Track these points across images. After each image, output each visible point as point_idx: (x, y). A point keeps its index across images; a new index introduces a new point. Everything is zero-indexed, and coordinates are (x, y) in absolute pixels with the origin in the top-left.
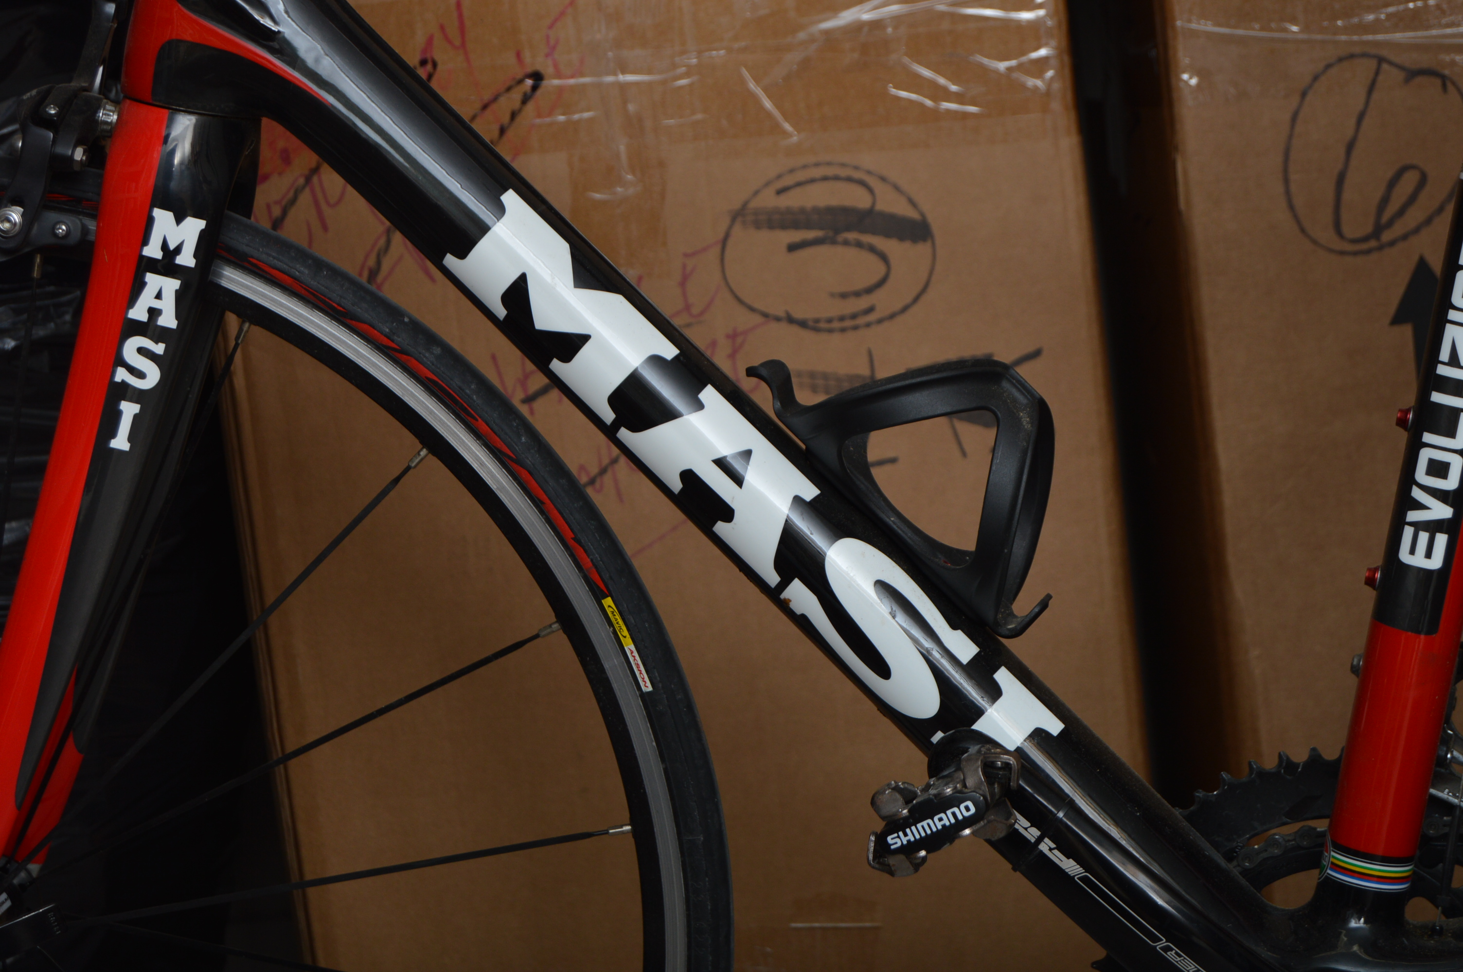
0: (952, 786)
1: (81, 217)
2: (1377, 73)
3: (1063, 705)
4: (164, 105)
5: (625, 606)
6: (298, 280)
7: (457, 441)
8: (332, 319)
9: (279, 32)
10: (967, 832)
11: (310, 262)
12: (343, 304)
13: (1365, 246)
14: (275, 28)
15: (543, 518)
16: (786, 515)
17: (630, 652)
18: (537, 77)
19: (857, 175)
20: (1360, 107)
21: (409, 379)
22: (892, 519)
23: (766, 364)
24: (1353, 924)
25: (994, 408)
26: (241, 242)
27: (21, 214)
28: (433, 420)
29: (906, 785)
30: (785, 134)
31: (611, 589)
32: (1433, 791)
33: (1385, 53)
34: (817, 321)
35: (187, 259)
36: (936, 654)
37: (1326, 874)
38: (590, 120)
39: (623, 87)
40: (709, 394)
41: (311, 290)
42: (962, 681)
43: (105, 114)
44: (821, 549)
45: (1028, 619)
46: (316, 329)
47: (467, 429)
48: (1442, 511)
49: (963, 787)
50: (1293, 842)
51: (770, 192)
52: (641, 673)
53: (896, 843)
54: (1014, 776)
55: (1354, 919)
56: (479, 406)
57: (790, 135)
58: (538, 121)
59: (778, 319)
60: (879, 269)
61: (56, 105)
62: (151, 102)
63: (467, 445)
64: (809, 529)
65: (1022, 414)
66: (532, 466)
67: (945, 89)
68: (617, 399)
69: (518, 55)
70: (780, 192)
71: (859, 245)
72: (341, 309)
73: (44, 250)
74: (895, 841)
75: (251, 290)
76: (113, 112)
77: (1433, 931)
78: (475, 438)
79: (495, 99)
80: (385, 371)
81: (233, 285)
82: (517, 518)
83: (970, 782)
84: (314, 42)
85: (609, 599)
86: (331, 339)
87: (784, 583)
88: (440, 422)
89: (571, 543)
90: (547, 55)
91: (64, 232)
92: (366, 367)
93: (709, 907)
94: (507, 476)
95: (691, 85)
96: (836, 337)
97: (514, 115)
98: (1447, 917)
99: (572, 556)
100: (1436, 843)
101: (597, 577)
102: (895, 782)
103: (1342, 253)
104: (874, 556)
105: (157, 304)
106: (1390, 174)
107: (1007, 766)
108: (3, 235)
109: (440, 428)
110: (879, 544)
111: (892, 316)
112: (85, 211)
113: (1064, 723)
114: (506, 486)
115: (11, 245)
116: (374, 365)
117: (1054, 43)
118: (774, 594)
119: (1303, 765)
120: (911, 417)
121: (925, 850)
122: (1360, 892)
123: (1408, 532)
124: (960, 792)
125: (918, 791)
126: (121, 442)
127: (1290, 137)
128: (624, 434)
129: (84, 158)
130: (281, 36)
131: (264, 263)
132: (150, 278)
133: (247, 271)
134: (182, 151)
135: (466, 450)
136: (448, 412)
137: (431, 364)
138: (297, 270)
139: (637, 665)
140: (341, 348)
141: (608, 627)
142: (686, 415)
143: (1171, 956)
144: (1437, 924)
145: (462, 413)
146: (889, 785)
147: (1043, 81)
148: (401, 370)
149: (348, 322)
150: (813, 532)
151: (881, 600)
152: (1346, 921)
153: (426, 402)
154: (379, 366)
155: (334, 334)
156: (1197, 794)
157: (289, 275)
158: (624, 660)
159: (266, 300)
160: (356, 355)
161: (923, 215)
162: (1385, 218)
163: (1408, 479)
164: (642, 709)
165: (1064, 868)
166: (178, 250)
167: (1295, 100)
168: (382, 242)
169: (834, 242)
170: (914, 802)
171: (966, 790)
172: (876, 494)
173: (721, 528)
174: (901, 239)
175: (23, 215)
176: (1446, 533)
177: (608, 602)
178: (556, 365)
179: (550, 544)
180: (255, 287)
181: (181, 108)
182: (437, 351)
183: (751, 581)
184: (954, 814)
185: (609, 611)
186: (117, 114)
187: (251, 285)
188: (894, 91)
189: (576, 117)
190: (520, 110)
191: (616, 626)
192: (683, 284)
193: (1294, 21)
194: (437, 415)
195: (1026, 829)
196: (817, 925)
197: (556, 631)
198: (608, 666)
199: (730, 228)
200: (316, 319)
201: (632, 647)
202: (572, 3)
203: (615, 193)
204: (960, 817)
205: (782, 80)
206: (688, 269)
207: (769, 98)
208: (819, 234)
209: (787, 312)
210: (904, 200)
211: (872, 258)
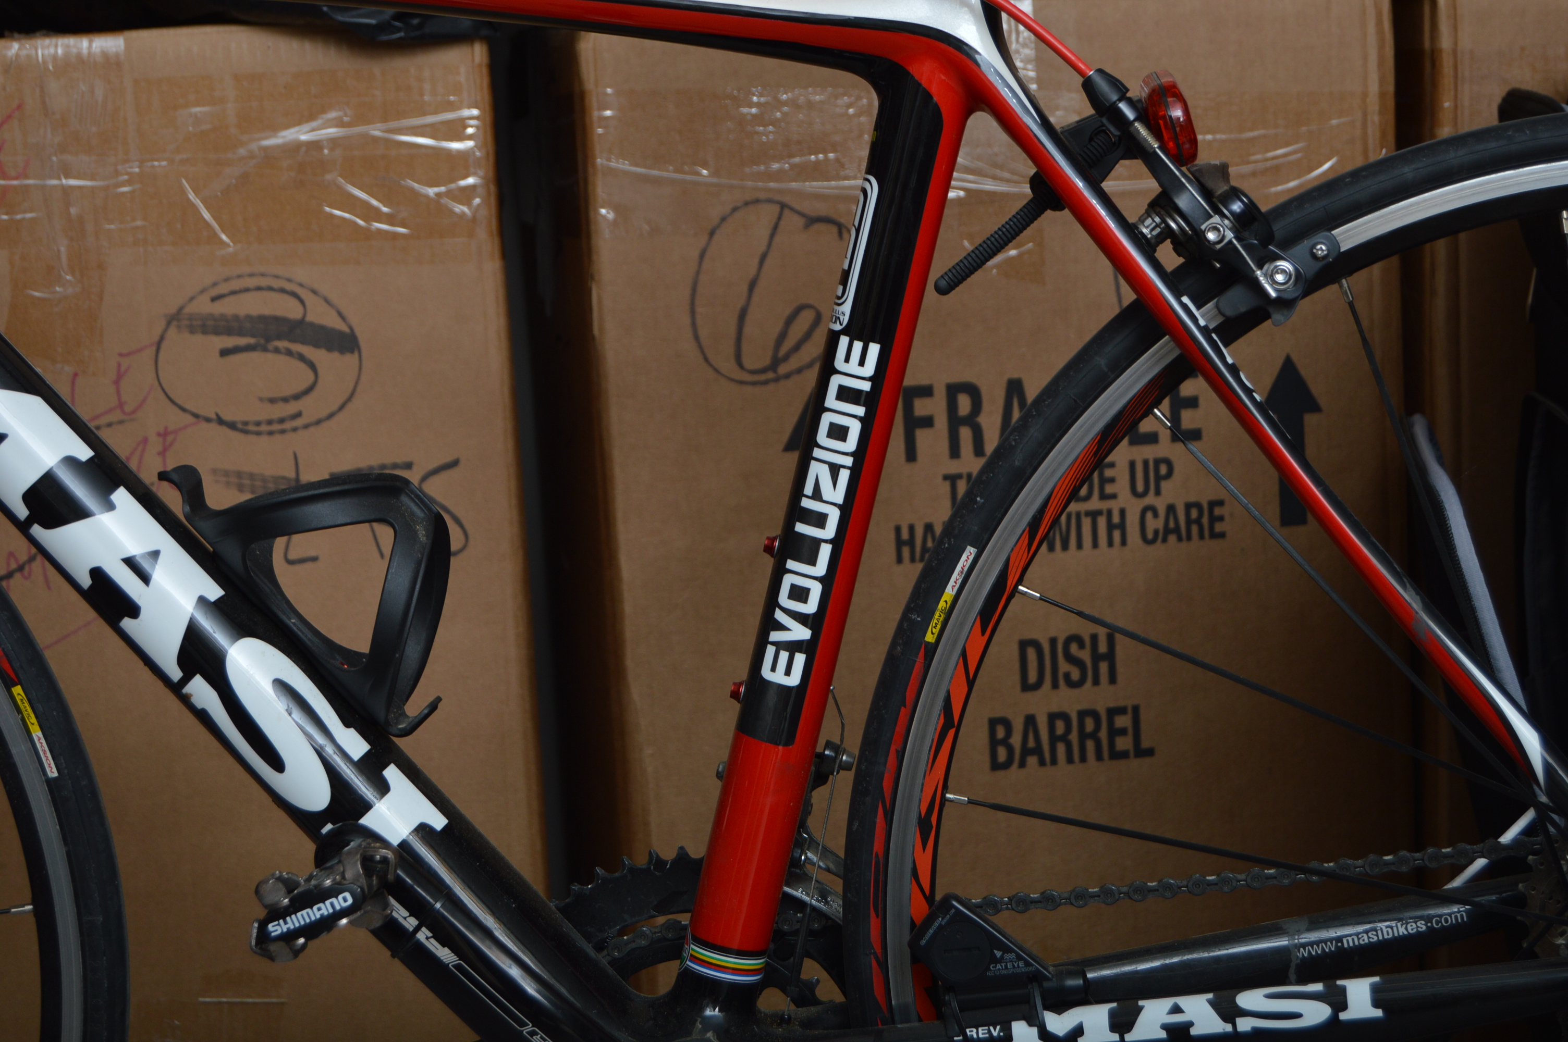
0: (332, 877)
2: (779, 218)
3: (448, 801)
5: (35, 694)
10: (344, 921)
13: (763, 377)
16: (191, 613)
17: (37, 739)
19: (289, 287)
20: (762, 248)
22: (293, 621)
23: (177, 469)
24: (708, 1012)
25: (391, 520)
29: (290, 875)
30: (222, 245)
31: (21, 678)
32: (787, 889)
33: (787, 199)
34: (246, 423)
36: (329, 750)
37: (685, 965)
38: (33, 221)
39: (67, 190)
40: (121, 496)
42: (353, 776)
44: (223, 647)
45: (417, 720)
48: (802, 633)
49: (342, 879)
50: (659, 934)
51: (205, 299)
52: (47, 759)
53: (276, 931)
54: (391, 869)
55: (710, 1008)
57: (228, 246)
59: (208, 420)
64: (212, 628)
65: (418, 527)
67: (377, 210)
68: (30, 496)
70: (213, 299)
71: (289, 353)
74: (276, 929)
77: (781, 1020)
83: (349, 875)
85: (19, 687)
87: (186, 679)
93: (106, 985)
95: (133, 192)
96: (264, 439)
98: (797, 1007)
100: (790, 938)
101: (8, 665)
102: (280, 872)
103: (742, 383)
104: (274, 655)
106: (788, 311)
107: (385, 860)
110: (279, 645)
111: (318, 422)
113: (447, 818)
117: (481, 173)
118: (177, 689)
119: (671, 863)
120: (313, 526)
121: (304, 937)
122: (716, 984)
123: (770, 651)
124: (339, 883)
125: (302, 881)
127: (698, 273)
128: (36, 530)
139: (44, 751)
141: (17, 714)
142: (97, 515)
143: (537, 1039)
144: (785, 1014)
146: (273, 875)
147: (469, 208)
150: (216, 631)
151: (278, 698)
152: (702, 1009)
156: (573, 887)
158: (31, 746)
161: (351, 328)
162: (782, 353)
163: (772, 602)
164: (48, 796)
165: (439, 956)
167: (704, 239)
169: (265, 349)
170: (296, 892)
171: (345, 882)
172: (279, 597)
173: (127, 623)
174: (330, 349)
176: (804, 653)
177: (17, 690)
183: (154, 675)
184: (332, 905)
185: (18, 698)
188: (327, 209)
189: (19, 217)
191: (25, 713)
192: (117, 382)
193: (705, 165)
195: (405, 918)
196: (224, 1000)
198: (15, 752)
199: (165, 330)
201: (40, 734)
202: (20, 107)
203: (55, 292)
204: (338, 908)
205: (219, 193)
206: (123, 369)
207: (207, 209)
208: (251, 341)
209: (217, 415)
210: (334, 313)
211: (302, 366)
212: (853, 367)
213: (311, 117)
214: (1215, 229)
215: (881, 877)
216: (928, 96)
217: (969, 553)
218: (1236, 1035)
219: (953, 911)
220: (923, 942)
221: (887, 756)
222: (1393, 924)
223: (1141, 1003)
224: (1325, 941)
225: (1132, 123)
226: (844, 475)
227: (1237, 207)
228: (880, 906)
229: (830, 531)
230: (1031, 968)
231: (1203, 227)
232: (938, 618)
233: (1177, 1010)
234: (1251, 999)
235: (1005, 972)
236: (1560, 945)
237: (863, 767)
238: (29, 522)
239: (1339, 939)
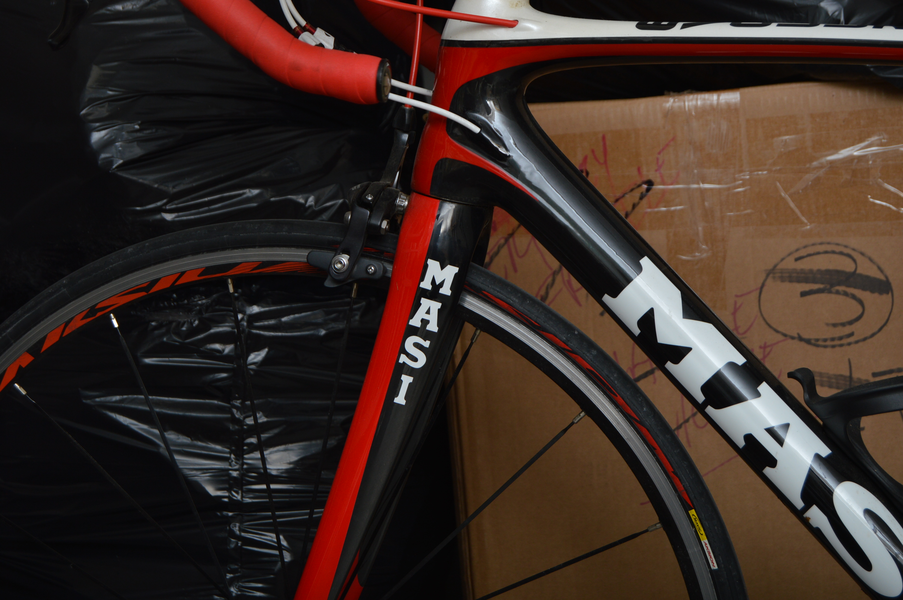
1: (383, 262)
4: (437, 197)
5: (703, 515)
6: (511, 306)
7: (604, 408)
8: (531, 330)
9: (509, 156)
11: (519, 295)
12: (538, 322)
14: (508, 154)
15: (655, 458)
16: (810, 465)
17: (705, 544)
18: (650, 183)
19: (846, 251)
21: (576, 369)
22: (876, 471)
23: (799, 370)
26: (478, 281)
27: (348, 259)
28: (590, 394)
30: (802, 223)
31: (695, 504)
34: (817, 340)
35: (446, 290)
38: (681, 210)
39: (703, 191)
40: (764, 388)
41: (519, 312)
43: (400, 201)
44: (831, 487)
46: (521, 336)
47: (611, 401)
51: (791, 259)
52: (711, 557)
56: (618, 387)
57: (805, 225)
58: (649, 210)
59: (793, 338)
60: (857, 310)
61: (372, 194)
62: (429, 195)
63: (610, 411)
64: (824, 474)
66: (650, 426)
68: (706, 388)
69: (639, 169)
70: (797, 260)
71: (846, 294)
72: (537, 324)
73: (360, 281)
75: (483, 310)
76: (405, 200)
78: (615, 407)
79: (623, 196)
80: (562, 363)
81: (472, 307)
82: (638, 458)
84: (530, 162)
85: (693, 510)
86: (530, 343)
87: (807, 507)
88: (594, 396)
89: (671, 474)
90: (656, 171)
91: (373, 271)
92: (550, 361)
94: (634, 431)
95: (744, 191)
96: (829, 350)
97: (634, 206)
99: (672, 482)
101: (687, 496)
104: (864, 493)
105: (427, 317)
108: (336, 271)
109: (593, 399)
110: (867, 486)
111: (865, 339)
112: (385, 258)
114: (633, 437)
115: (341, 277)
116: (555, 359)
118: (800, 514)
126: (400, 399)
128: (710, 410)
129: (387, 227)
130: (511, 158)
131: (492, 295)
132: (424, 301)
133: (481, 299)
134: (446, 225)
135: (609, 414)
136: (599, 390)
137: (590, 361)
138: (511, 300)
139: (709, 552)
140: (536, 348)
141: (692, 528)
142: (749, 400)
145: (608, 391)
148: (572, 364)
149: (541, 332)
150: (826, 476)
151: (868, 521)
153: (586, 384)
154: (559, 360)
155: (532, 340)
157: (506, 303)
158: (700, 549)
159: (492, 317)
160: (545, 353)
161: (887, 277)
164: (710, 580)
166: (441, 284)
168: (550, 280)
169: (830, 292)
172: (865, 454)
173: (768, 471)
174: (872, 292)
175: (349, 260)
177: (692, 512)
178: (669, 365)
179: (658, 475)
180: (485, 309)
181: (447, 199)
182: (594, 352)
183: (785, 505)
185: (693, 518)
186: (408, 201)
187: (483, 307)
188: (871, 200)
189: (673, 208)
190: (638, 203)
191: (697, 527)
192: (734, 314)
194: (592, 392)
197: (659, 528)
198: (690, 552)
199: (765, 280)
200: (521, 330)
201: (707, 541)
202: (673, 139)
203: (695, 256)
205: (801, 191)
206: (738, 305)
207: (793, 201)
208: (821, 286)
209: (798, 334)
210: (875, 268)
211: (854, 302)
213: (861, 141)
238: (705, 404)
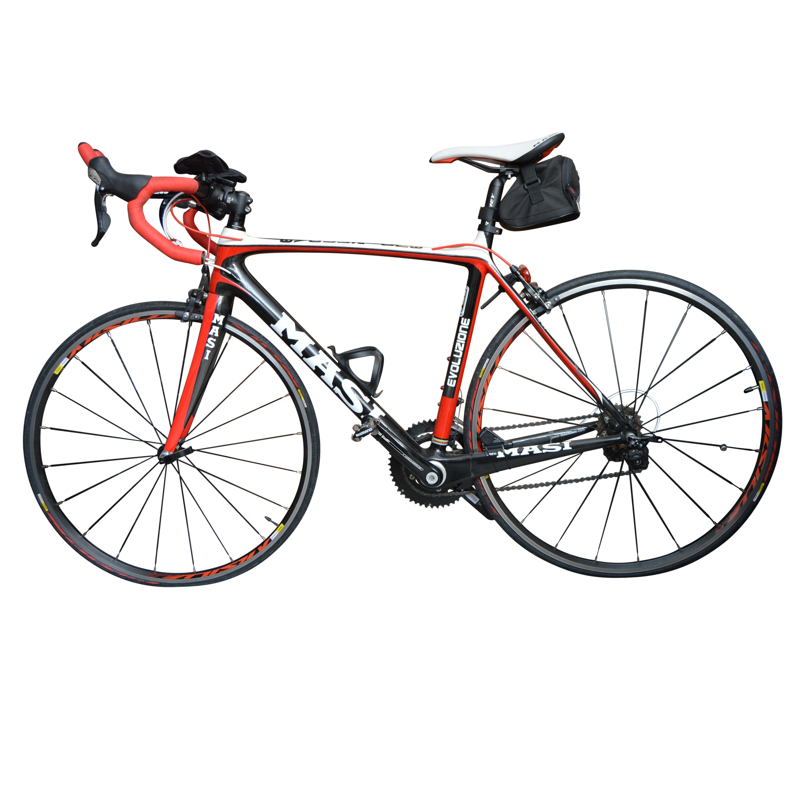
0: (367, 425)
1: (200, 315)
3: (385, 411)
4: (218, 294)
5: (302, 391)
7: (271, 359)
8: (248, 335)
9: (241, 281)
10: (370, 434)
11: (244, 325)
12: (250, 333)
15: (287, 374)
16: (335, 375)
21: (262, 347)
23: (330, 346)
25: (373, 356)
26: (230, 320)
29: (359, 425)
32: (451, 427)
35: (221, 323)
36: (362, 401)
37: (433, 442)
40: (320, 352)
41: (244, 330)
42: (367, 406)
43: (205, 295)
44: (341, 381)
45: (378, 395)
46: (244, 337)
47: (273, 357)
48: (456, 376)
49: (369, 425)
50: (426, 436)
52: (305, 404)
53: (357, 436)
54: (377, 424)
55: (437, 450)
56: (276, 353)
61: (196, 293)
62: (216, 293)
64: (339, 377)
65: (379, 357)
66: (286, 364)
68: (303, 352)
73: (192, 321)
77: (451, 452)
78: (274, 359)
81: (228, 328)
82: (282, 374)
83: (371, 425)
84: (247, 283)
87: (334, 387)
89: (292, 379)
91: (197, 317)
92: (254, 345)
93: (316, 448)
94: (281, 366)
98: (454, 450)
99: (292, 381)
100: (452, 436)
101: (297, 385)
105: (215, 332)
107: (376, 422)
108: (185, 318)
109: (268, 356)
110: (352, 380)
112: (201, 313)
113: (385, 414)
114: (280, 368)
115: (186, 320)
116: (256, 344)
118: (332, 389)
120: (358, 357)
121: (363, 437)
122: (439, 445)
123: (449, 380)
126: (207, 358)
128: (304, 359)
129: (201, 304)
131: (235, 325)
132: (214, 327)
133: (232, 326)
134: (220, 303)
135: (272, 361)
136: (270, 354)
137: (267, 345)
138: (241, 326)
139: (304, 402)
140: (249, 341)
142: (316, 356)
143: (405, 457)
145: (272, 354)
146: (356, 425)
148: (261, 345)
149: (251, 336)
151: (352, 391)
155: (248, 338)
158: (302, 401)
159: (235, 331)
163: (449, 370)
164: (305, 410)
165: (386, 441)
166: (219, 321)
170: (361, 428)
172: (351, 371)
173: (322, 376)
175: (189, 314)
177: (299, 390)
178: (292, 345)
179: (288, 379)
181: (220, 294)
182: (268, 342)
184: (368, 430)
185: (299, 392)
186: (207, 295)
187: (232, 328)
191: (300, 395)
194: (267, 354)
195: (379, 433)
197: (289, 395)
198: (298, 402)
201: (303, 399)
204: (369, 431)
212: (465, 324)
214: (536, 296)
215: (471, 424)
216: (478, 270)
217: (488, 360)
218: (542, 453)
219: (486, 430)
220: (480, 436)
221: (472, 400)
222: (570, 431)
223: (524, 447)
224: (557, 435)
225: (519, 275)
226: (463, 345)
227: (540, 291)
228: (471, 430)
229: (460, 356)
230: (502, 441)
231: (534, 295)
232: (482, 373)
233: (531, 449)
234: (545, 446)
235: (496, 442)
236: (604, 435)
237: (467, 402)
238: (303, 357)
239: (560, 435)
